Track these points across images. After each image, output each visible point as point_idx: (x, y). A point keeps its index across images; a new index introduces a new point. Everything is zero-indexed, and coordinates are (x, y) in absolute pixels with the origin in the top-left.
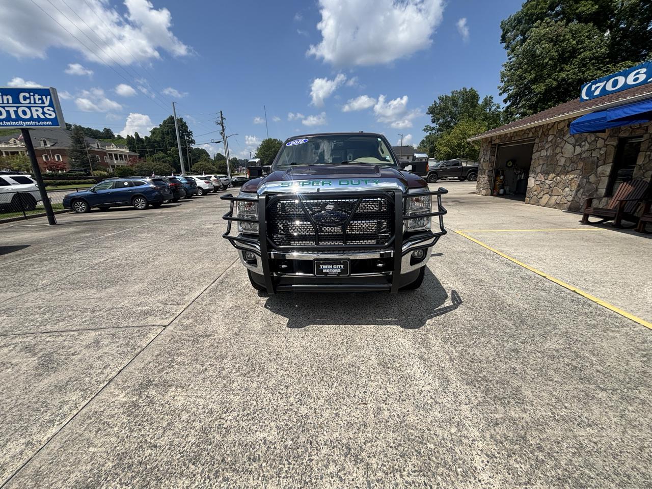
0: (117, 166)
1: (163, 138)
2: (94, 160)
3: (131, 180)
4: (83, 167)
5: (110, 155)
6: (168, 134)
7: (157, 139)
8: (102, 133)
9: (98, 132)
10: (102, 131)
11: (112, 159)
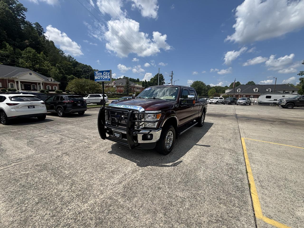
0: (138, 92)
1: (154, 82)
2: (131, 90)
3: (129, 98)
4: (127, 92)
5: (136, 88)
6: (156, 80)
7: (152, 82)
8: (136, 80)
9: (135, 80)
10: (136, 79)
11: (136, 89)
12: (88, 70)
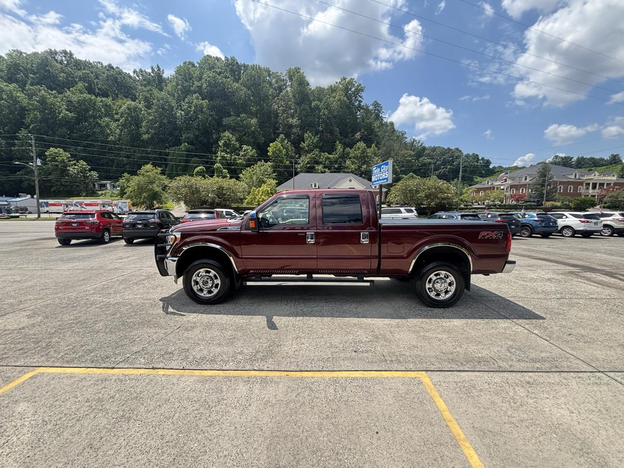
5: (588, 184)
11: (587, 189)
12: (451, 159)
